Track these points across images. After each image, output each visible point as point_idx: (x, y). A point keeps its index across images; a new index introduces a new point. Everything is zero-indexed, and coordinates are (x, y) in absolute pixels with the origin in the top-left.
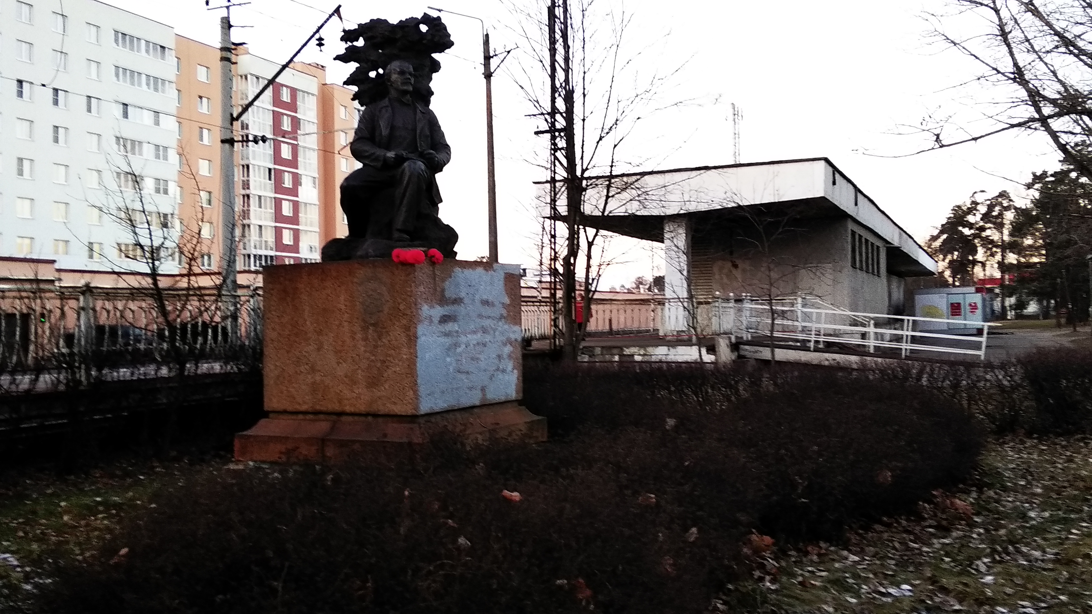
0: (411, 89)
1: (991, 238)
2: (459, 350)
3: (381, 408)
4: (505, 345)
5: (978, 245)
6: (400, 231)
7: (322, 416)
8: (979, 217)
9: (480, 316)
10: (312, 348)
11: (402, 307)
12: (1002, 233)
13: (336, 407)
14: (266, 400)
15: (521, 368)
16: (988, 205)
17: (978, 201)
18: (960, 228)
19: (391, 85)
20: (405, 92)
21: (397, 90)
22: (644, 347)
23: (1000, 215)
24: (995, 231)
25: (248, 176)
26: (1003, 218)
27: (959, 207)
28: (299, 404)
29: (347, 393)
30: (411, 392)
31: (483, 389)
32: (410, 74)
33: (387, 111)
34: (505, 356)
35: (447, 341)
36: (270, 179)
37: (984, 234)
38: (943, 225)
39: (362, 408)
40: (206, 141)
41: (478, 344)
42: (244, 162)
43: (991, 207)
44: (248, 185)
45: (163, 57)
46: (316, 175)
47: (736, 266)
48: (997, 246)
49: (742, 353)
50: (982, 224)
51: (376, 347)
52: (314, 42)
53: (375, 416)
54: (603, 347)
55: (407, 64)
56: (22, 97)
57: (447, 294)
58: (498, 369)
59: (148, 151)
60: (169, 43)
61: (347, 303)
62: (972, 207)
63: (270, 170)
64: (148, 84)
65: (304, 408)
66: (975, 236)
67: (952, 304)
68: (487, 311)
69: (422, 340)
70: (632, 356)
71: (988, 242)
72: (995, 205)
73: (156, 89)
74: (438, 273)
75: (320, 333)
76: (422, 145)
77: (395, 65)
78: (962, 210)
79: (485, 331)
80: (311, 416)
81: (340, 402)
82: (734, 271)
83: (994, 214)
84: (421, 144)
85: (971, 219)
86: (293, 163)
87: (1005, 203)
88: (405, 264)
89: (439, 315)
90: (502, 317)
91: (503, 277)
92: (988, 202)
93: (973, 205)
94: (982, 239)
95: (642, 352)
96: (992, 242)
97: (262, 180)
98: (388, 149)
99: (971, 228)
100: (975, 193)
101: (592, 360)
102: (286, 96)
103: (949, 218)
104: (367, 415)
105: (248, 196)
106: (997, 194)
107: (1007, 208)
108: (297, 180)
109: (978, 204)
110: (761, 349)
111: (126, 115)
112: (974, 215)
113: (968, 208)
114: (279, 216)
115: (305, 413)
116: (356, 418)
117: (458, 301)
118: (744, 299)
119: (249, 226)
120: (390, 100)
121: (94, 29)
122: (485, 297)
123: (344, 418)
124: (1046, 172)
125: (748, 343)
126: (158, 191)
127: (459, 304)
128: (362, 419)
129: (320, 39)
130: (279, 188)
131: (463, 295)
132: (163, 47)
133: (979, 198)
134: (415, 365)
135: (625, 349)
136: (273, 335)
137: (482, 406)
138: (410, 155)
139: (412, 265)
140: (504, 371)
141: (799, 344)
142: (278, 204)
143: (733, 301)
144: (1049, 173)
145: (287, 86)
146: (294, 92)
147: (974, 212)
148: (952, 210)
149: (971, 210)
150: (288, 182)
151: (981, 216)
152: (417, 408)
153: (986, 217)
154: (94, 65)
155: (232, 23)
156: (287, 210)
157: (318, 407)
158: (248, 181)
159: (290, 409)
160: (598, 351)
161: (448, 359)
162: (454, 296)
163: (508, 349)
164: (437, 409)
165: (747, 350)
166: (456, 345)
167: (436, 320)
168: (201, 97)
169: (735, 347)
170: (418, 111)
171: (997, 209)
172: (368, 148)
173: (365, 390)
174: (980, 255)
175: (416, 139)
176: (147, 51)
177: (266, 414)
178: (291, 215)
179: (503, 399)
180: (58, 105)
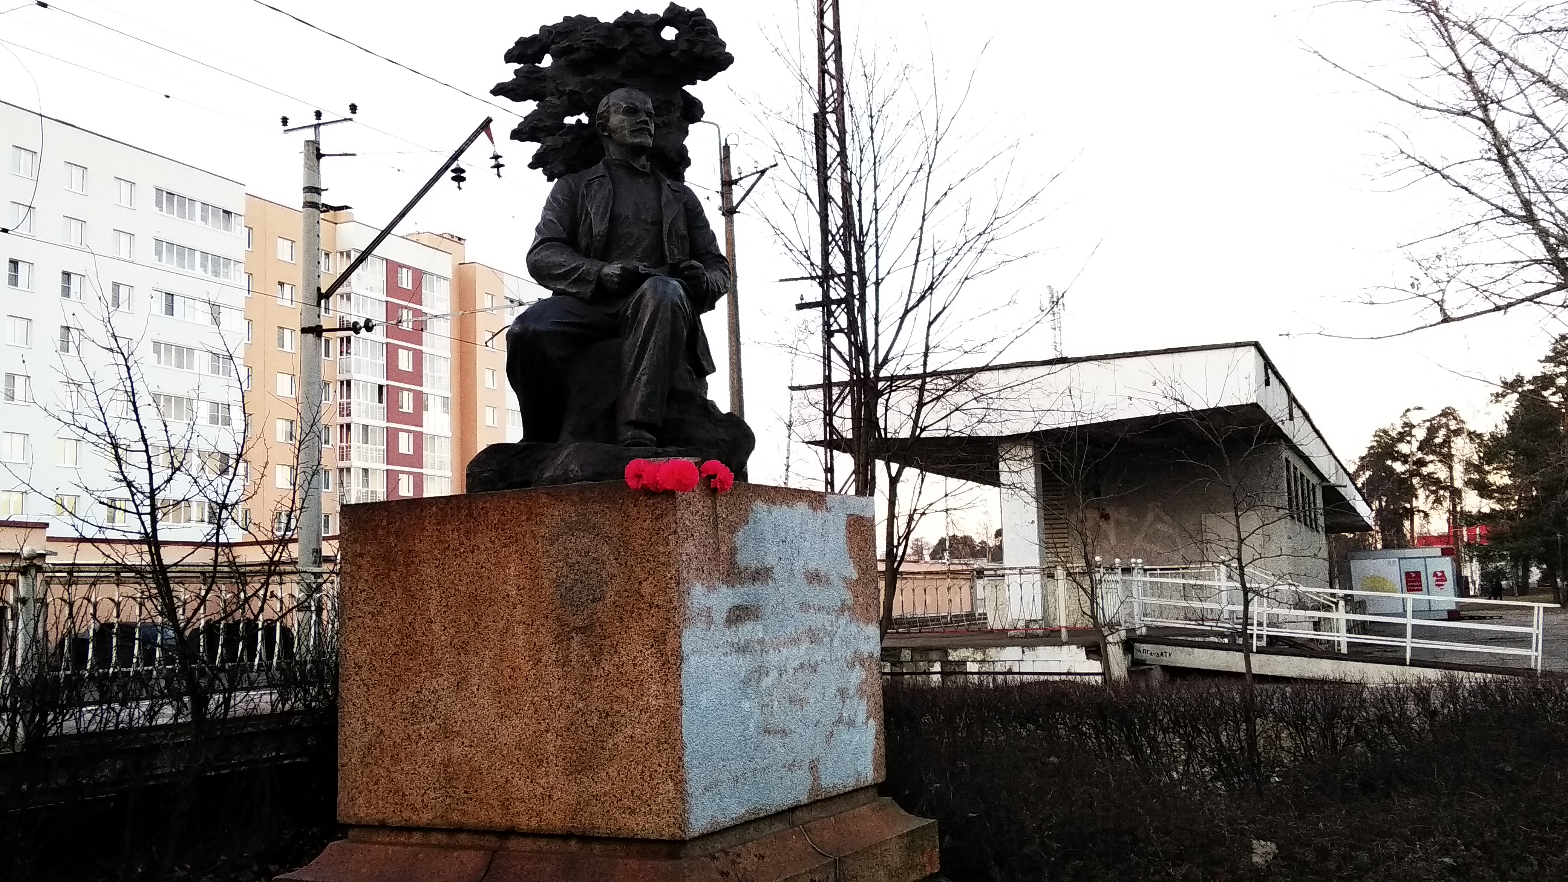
0: (650, 142)
1: (1436, 476)
2: (767, 682)
3: (600, 822)
4: (851, 666)
5: (1417, 486)
6: (634, 424)
7: (463, 838)
8: (1415, 445)
9: (805, 606)
10: (443, 682)
11: (647, 588)
12: (1451, 468)
13: (498, 819)
14: (342, 797)
15: (882, 714)
16: (1428, 429)
17: (1414, 423)
18: (1389, 462)
19: (609, 136)
20: (638, 150)
21: (621, 145)
22: (982, 647)
23: (1447, 442)
24: (1439, 465)
25: (349, 396)
26: (1450, 447)
27: (1385, 432)
28: (415, 810)
29: (521, 786)
30: (671, 786)
31: (813, 767)
32: (648, 114)
33: (601, 185)
34: (852, 691)
35: (743, 663)
36: (380, 401)
37: (1425, 471)
38: (1362, 459)
39: (556, 821)
40: (287, 347)
41: (802, 666)
42: (344, 377)
43: (1432, 431)
44: (349, 409)
45: (227, 227)
46: (449, 395)
47: (1106, 517)
48: (1445, 488)
49: (1138, 656)
50: (1419, 455)
51: (588, 680)
52: (449, 174)
53: (586, 839)
54: (914, 650)
55: (641, 95)
56: (16, 285)
57: (742, 559)
58: (839, 721)
59: (202, 361)
60: (237, 205)
61: (522, 583)
62: (1405, 432)
63: (381, 387)
64: (204, 266)
65: (426, 817)
66: (1413, 474)
67: (1408, 574)
68: (816, 595)
69: (692, 665)
70: (963, 663)
71: (1431, 481)
72: (1440, 427)
73: (216, 273)
74: (721, 511)
75: (463, 648)
76: (673, 252)
77: (617, 98)
78: (1390, 435)
79: (814, 637)
80: (442, 838)
81: (505, 806)
82: (1104, 525)
83: (1437, 441)
84: (671, 252)
85: (1403, 448)
86: (416, 377)
87: (1453, 425)
88: (649, 492)
89: (727, 606)
90: (844, 608)
91: (844, 523)
92: (1428, 424)
93: (1407, 429)
94: (1423, 477)
95: (979, 656)
96: (1437, 482)
97: (370, 403)
98: (605, 257)
99: (1405, 462)
100: (1408, 410)
101: (897, 670)
102: (405, 281)
103: (1372, 447)
104: (567, 836)
105: (348, 426)
106: (1440, 412)
107: (1457, 432)
108: (420, 401)
109: (1412, 426)
110: (1169, 649)
111: (170, 309)
112: (1409, 442)
113: (1400, 433)
114: (392, 455)
115: (427, 829)
116: (542, 843)
117: (761, 575)
118: (1133, 568)
119: (349, 470)
120: (605, 163)
121: (126, 187)
122: (812, 566)
123: (513, 843)
124: (1522, 377)
125: (1144, 640)
126: (214, 420)
127: (765, 582)
128: (556, 845)
129: (459, 171)
130: (393, 413)
131: (770, 561)
132: (227, 213)
133: (1415, 418)
134: (678, 720)
135: (950, 651)
136: (362, 655)
137: (812, 804)
138: (653, 271)
139: (670, 494)
140: (851, 723)
141: (1226, 640)
142: (392, 437)
143: (1120, 571)
144: (1526, 379)
145: (409, 268)
146: (418, 275)
147: (1408, 438)
148: (1375, 436)
149: (1402, 437)
150: (407, 404)
151: (1418, 444)
152: (682, 823)
153: (1426, 445)
154: (125, 239)
155: (322, 152)
156: (405, 445)
157: (456, 817)
158: (350, 404)
159: (394, 820)
160: (906, 655)
161: (746, 705)
162: (754, 565)
163: (858, 675)
164: (725, 819)
165: (1148, 651)
166: (761, 671)
167: (720, 617)
168: (281, 284)
169: (1128, 646)
170: (665, 187)
171: (1443, 432)
172: (564, 260)
173: (562, 779)
174: (1422, 501)
175: (662, 238)
176: (204, 219)
177: (340, 830)
178: (411, 452)
179: (851, 784)
180: (69, 297)
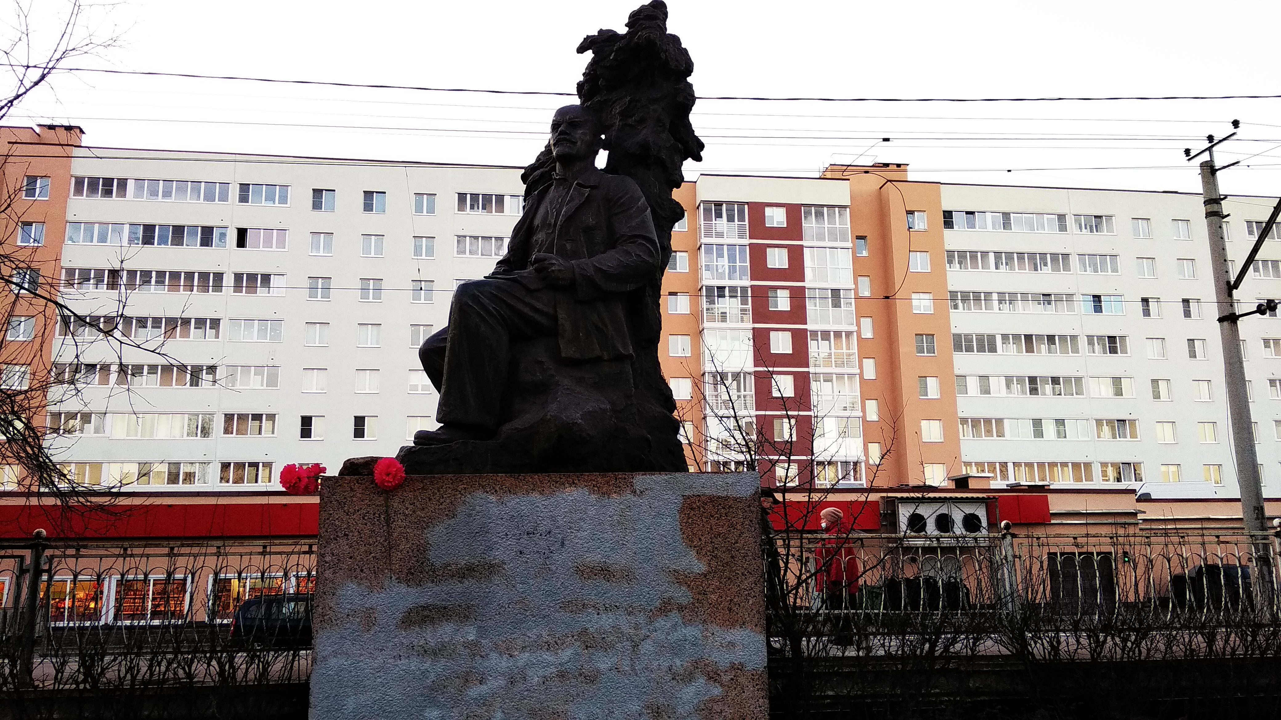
9: (574, 606)
56: (1149, 315)
57: (438, 556)
68: (602, 592)
74: (402, 509)
79: (593, 641)
89: (404, 606)
90: (668, 606)
91: (673, 506)
117: (478, 571)
122: (594, 558)
127: (484, 579)
131: (499, 555)
145: (779, 205)
155: (1215, 168)
162: (464, 561)
166: (469, 677)
167: (389, 617)
180: (1190, 317)
